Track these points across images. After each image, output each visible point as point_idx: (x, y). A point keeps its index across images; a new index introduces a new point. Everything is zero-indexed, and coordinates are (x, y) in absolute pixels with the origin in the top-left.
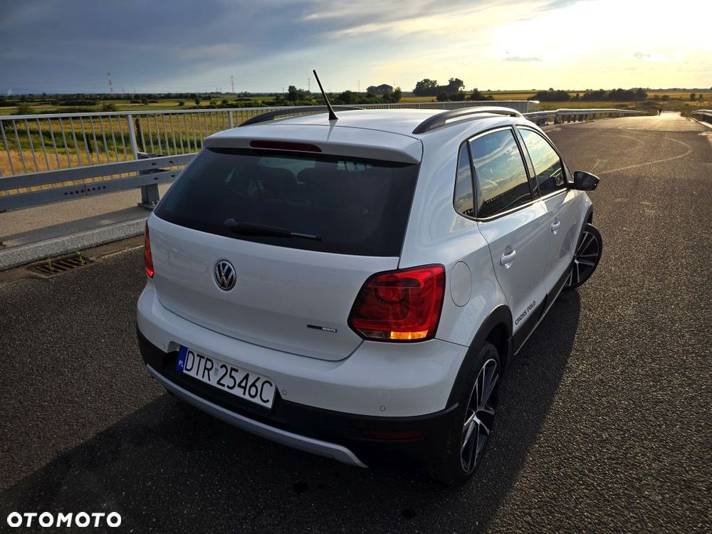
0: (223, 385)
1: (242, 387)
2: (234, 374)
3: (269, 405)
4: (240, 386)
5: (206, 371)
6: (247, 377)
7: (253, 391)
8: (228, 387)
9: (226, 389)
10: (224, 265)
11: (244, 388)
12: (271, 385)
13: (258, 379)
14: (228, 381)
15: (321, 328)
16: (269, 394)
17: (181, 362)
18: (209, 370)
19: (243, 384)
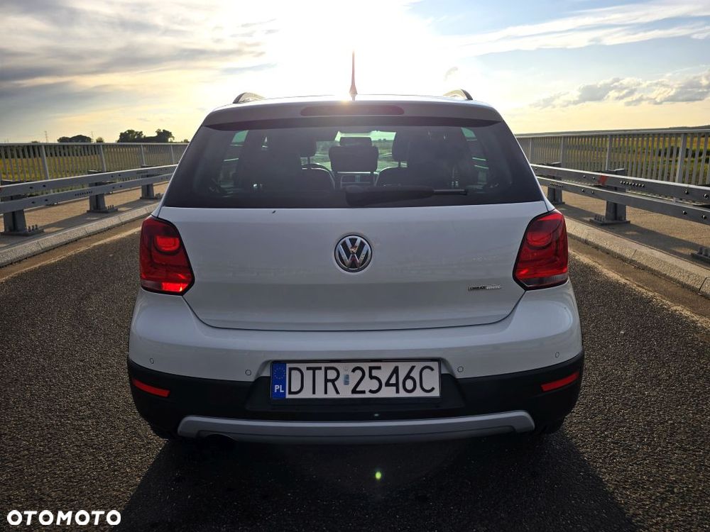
0: (363, 392)
1: (392, 385)
2: (375, 373)
3: (436, 393)
4: (388, 384)
5: (330, 384)
6: (396, 371)
7: (409, 384)
8: (371, 391)
9: (368, 395)
10: (353, 241)
11: (396, 385)
12: (432, 369)
13: (413, 368)
14: (368, 385)
15: (484, 288)
16: (432, 381)
17: (277, 387)
18: (333, 381)
19: (393, 381)
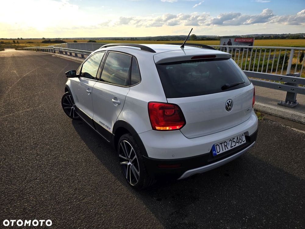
0: (233, 147)
2: (234, 140)
3: (245, 142)
4: (237, 143)
5: (226, 147)
6: (237, 138)
7: (241, 141)
8: (234, 146)
9: (234, 147)
12: (243, 136)
13: (240, 136)
14: (233, 144)
16: (244, 139)
17: (214, 152)
18: (226, 146)
19: (238, 141)
